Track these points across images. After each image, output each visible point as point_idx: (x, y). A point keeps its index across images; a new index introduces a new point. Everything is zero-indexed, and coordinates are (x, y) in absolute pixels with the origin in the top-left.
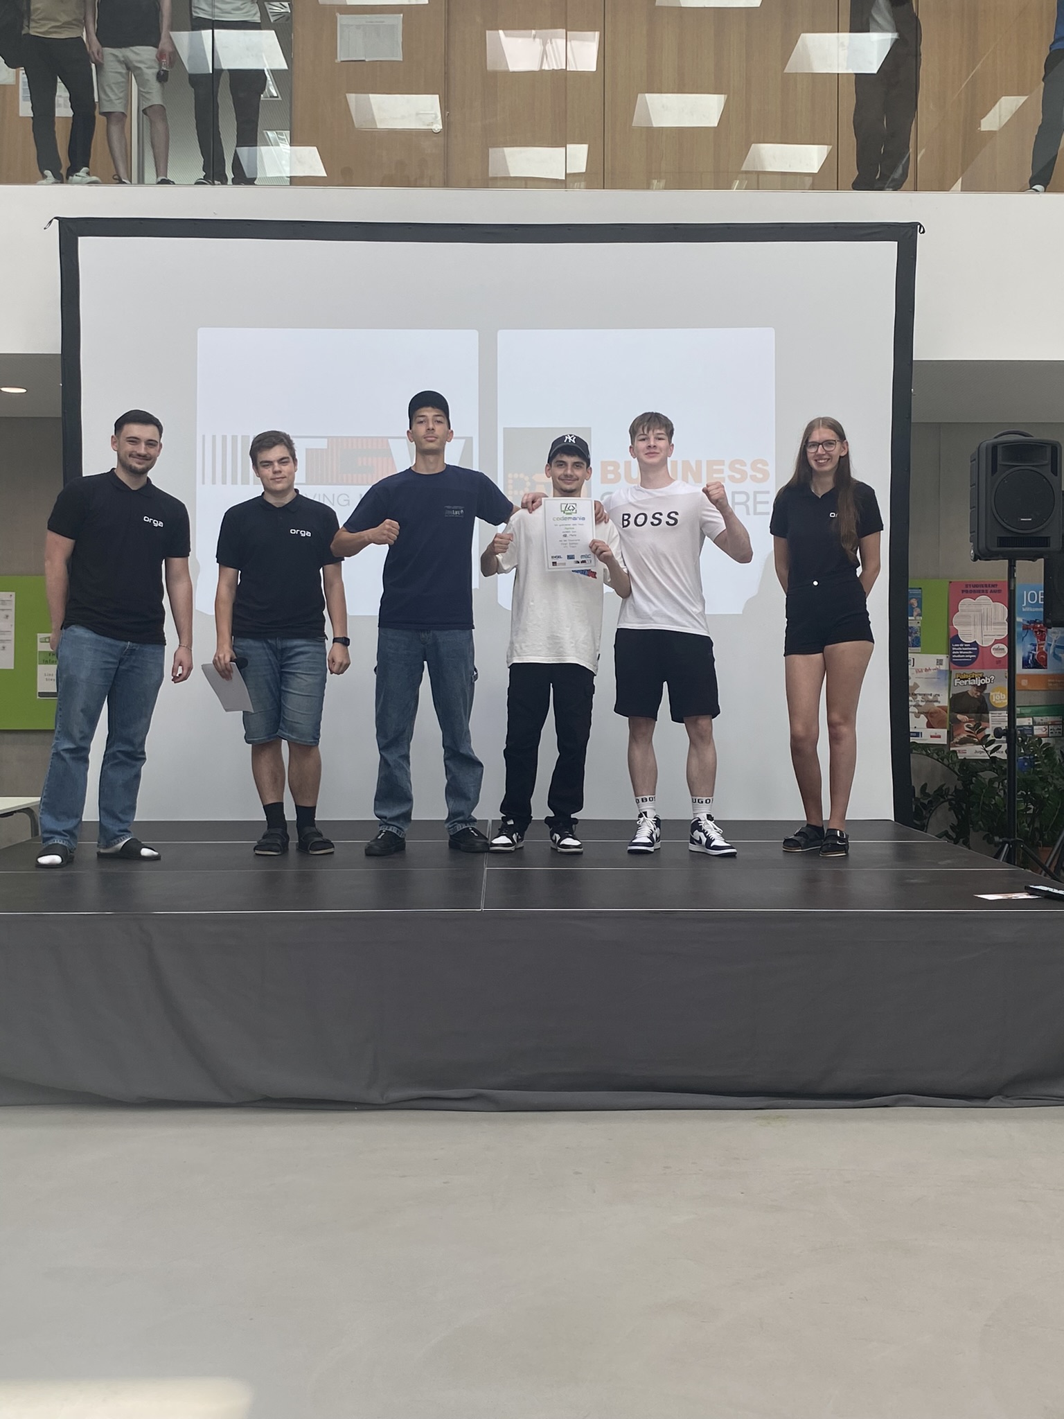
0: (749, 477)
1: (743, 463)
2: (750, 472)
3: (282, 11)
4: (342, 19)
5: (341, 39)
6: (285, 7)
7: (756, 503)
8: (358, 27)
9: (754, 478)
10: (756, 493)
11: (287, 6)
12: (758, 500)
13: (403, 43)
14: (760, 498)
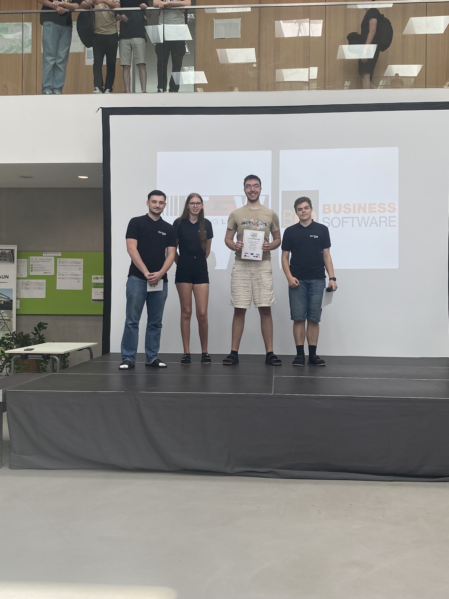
0: (387, 210)
1: (384, 205)
2: (387, 208)
3: (191, 17)
4: (216, 21)
5: (215, 29)
6: (192, 16)
7: (390, 221)
8: (222, 24)
9: (389, 211)
10: (390, 217)
11: (193, 15)
12: (391, 220)
13: (241, 30)
14: (392, 219)
